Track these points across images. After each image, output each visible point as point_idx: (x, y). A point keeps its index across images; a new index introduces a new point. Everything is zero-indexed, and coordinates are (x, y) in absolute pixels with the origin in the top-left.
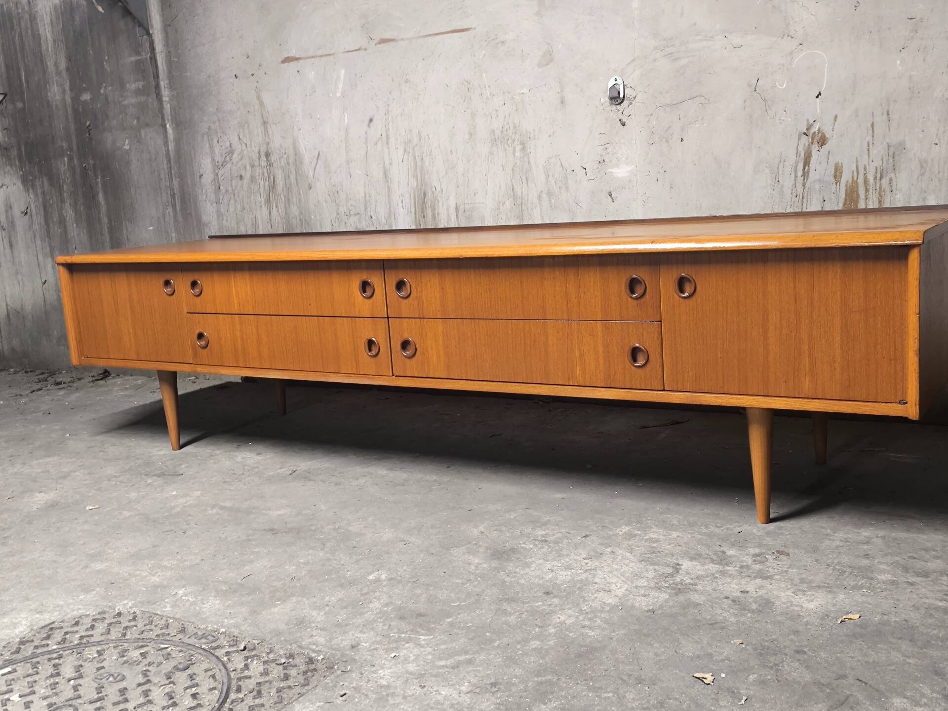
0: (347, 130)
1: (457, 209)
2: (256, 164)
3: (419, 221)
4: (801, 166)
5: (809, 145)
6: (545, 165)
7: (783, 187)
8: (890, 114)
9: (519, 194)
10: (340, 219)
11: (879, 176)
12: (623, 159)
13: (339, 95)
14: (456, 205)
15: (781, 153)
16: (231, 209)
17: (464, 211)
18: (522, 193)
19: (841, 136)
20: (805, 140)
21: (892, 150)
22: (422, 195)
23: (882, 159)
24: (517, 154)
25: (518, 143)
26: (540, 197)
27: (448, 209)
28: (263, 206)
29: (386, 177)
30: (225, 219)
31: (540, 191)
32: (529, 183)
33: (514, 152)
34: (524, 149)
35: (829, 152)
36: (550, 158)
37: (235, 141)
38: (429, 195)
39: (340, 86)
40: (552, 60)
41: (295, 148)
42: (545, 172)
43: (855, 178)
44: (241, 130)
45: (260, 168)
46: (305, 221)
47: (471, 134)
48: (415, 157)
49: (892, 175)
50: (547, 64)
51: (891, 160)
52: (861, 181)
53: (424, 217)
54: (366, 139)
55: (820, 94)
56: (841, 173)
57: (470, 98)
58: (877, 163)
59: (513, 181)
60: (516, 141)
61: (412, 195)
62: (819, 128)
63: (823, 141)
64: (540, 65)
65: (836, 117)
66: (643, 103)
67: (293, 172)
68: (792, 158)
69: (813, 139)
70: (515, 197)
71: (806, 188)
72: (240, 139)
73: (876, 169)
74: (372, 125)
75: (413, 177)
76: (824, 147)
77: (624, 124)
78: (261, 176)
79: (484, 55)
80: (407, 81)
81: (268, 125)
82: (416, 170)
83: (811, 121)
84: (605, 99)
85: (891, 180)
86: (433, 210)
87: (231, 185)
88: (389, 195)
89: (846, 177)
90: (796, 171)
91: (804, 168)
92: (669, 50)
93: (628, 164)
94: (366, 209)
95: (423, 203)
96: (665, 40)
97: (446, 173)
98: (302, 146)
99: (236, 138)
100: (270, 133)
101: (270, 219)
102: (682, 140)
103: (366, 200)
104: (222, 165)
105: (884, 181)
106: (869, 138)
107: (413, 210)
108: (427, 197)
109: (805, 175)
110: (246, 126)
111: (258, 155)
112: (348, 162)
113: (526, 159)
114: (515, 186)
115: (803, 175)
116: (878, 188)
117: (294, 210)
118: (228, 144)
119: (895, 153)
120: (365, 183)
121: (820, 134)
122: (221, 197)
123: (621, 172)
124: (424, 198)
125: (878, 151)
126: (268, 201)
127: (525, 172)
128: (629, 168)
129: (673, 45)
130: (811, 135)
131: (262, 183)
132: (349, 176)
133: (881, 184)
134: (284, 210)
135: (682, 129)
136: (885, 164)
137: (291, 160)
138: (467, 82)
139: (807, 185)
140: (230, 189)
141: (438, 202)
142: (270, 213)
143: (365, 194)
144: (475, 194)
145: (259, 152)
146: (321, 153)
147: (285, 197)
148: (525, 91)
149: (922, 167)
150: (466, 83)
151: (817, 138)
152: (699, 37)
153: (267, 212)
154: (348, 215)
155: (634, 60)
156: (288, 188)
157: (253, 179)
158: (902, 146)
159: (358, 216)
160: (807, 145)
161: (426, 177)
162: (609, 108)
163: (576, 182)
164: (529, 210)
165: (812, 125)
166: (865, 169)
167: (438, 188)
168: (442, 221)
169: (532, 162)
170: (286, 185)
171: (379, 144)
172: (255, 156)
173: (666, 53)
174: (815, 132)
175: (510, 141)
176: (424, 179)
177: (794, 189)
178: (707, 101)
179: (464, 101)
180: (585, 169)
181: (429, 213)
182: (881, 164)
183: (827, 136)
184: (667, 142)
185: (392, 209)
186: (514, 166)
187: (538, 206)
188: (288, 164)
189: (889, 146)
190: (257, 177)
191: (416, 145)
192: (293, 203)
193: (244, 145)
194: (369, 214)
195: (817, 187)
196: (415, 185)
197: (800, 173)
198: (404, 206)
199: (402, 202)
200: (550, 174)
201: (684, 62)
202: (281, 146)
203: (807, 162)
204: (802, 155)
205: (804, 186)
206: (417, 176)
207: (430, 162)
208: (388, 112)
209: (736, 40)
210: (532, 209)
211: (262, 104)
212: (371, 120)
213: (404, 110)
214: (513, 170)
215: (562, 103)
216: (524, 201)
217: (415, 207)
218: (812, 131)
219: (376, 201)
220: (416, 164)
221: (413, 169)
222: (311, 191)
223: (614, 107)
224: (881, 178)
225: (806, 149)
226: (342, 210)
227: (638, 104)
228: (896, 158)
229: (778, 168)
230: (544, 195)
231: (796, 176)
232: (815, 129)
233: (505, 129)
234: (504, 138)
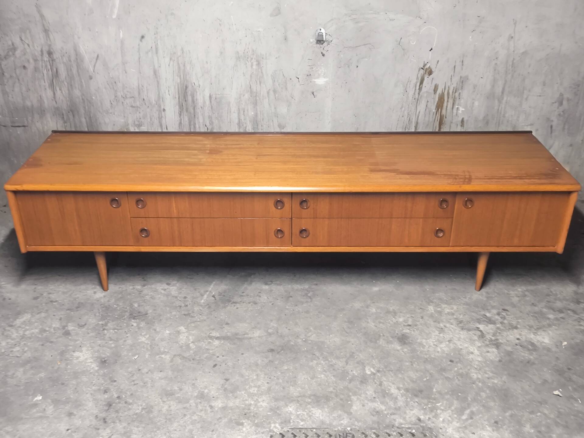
0: (122, 42)
1: (210, 97)
2: (39, 58)
3: (182, 103)
4: (418, 84)
5: (423, 74)
6: (273, 74)
7: (408, 94)
8: (464, 62)
9: (255, 90)
10: (118, 100)
11: (454, 91)
12: (322, 74)
13: (114, 17)
14: (210, 94)
15: (409, 77)
16: (17, 89)
17: (216, 99)
18: (256, 90)
19: (440, 71)
20: (422, 72)
21: (462, 79)
22: (185, 88)
23: (457, 83)
24: (254, 67)
25: (255, 60)
26: (268, 93)
27: (204, 98)
28: (48, 89)
29: (155, 75)
30: (10, 96)
31: (268, 89)
32: (261, 84)
33: (252, 66)
34: (259, 64)
35: (433, 79)
36: (276, 71)
37: (17, 41)
38: (190, 87)
39: (116, 11)
40: (280, 13)
41: (75, 50)
42: (272, 79)
43: (443, 92)
44: (23, 34)
45: (43, 62)
46: (87, 99)
47: (221, 53)
48: (178, 64)
49: (461, 91)
50: (277, 15)
51: (461, 84)
52: (446, 93)
53: (186, 101)
54: (139, 49)
55: (432, 49)
56: (437, 89)
57: (221, 30)
58: (455, 85)
59: (251, 83)
60: (253, 59)
61: (176, 87)
62: (429, 66)
63: (430, 73)
64: (271, 15)
65: (438, 61)
66: (336, 44)
67: (75, 65)
68: (414, 80)
69: (426, 71)
70: (251, 92)
71: (420, 96)
72: (22, 40)
73: (454, 88)
74: (143, 40)
75: (177, 76)
76: (431, 76)
77: (323, 55)
78: (44, 68)
79: (232, 4)
80: (172, 14)
81: (50, 33)
82: (179, 71)
83: (426, 62)
84: (313, 40)
85: (460, 93)
86: (193, 97)
87: (16, 73)
88: (158, 86)
89: (439, 91)
90: (416, 86)
91: (420, 85)
92: (354, 16)
93: (325, 77)
94: (139, 94)
95: (185, 93)
96: (351, 10)
97: (203, 75)
98: (82, 50)
99: (18, 39)
100: (51, 37)
101: (55, 97)
102: (357, 67)
103: (139, 89)
104: (5, 58)
105: (456, 93)
106: (452, 73)
107: (177, 97)
108: (188, 89)
109: (420, 89)
110: (28, 31)
111: (40, 53)
112: (124, 63)
113: (260, 70)
114: (251, 84)
115: (419, 89)
116: (453, 96)
117: (77, 92)
118: (10, 43)
119: (463, 81)
120: (138, 78)
121: (429, 69)
122: (6, 81)
123: (320, 81)
124: (186, 89)
125: (456, 79)
126: (52, 85)
127: (259, 77)
128: (325, 80)
129: (356, 14)
130: (425, 69)
131: (45, 72)
132: (124, 72)
133: (455, 95)
134: (67, 92)
135: (358, 61)
136: (458, 86)
137: (73, 58)
138: (219, 19)
139: (421, 94)
140: (14, 75)
141: (197, 92)
142: (54, 94)
143: (139, 86)
144: (223, 89)
145: (42, 51)
146: (100, 56)
147: (68, 83)
148: (260, 30)
149: (474, 88)
150: (219, 21)
151: (428, 71)
152: (372, 12)
153: (52, 93)
154: (125, 97)
155: (332, 20)
156: (71, 77)
157: (36, 69)
158: (467, 78)
159: (133, 99)
160: (423, 73)
161: (187, 77)
162: (315, 45)
163: (292, 85)
164: (261, 100)
165: (426, 64)
166: (449, 88)
167: (197, 84)
168: (200, 104)
169: (264, 72)
170: (68, 75)
171: (150, 54)
172: (38, 54)
173: (352, 18)
174: (427, 68)
175: (249, 59)
176: (186, 77)
177: (414, 96)
178: (372, 47)
179: (217, 31)
180: (298, 78)
181: (190, 98)
182: (456, 85)
183: (433, 70)
184: (349, 67)
185: (161, 95)
186: (252, 74)
187: (267, 97)
188: (70, 61)
189: (461, 77)
190: (41, 68)
191: (180, 56)
192: (76, 88)
193: (26, 46)
194: (142, 97)
195: (425, 95)
196: (179, 81)
197: (418, 88)
198: (170, 94)
199: (169, 91)
200: (276, 80)
201: (361, 24)
202: (62, 48)
203: (421, 83)
204: (420, 79)
205: (419, 94)
206: (180, 76)
207: (190, 68)
208: (157, 33)
209: (392, 16)
210: (263, 99)
211: (42, 16)
212: (143, 37)
213: (170, 33)
214: (251, 76)
215: (285, 39)
216: (257, 95)
217: (179, 94)
218: (426, 67)
219: (147, 90)
220: (179, 68)
221: (177, 71)
222: (92, 80)
223: (318, 45)
224: (456, 92)
225: (422, 76)
226: (119, 94)
227: (333, 45)
228: (463, 83)
229: (407, 85)
230: (271, 93)
231: (415, 89)
232: (427, 66)
233: (246, 52)
234: (245, 57)
